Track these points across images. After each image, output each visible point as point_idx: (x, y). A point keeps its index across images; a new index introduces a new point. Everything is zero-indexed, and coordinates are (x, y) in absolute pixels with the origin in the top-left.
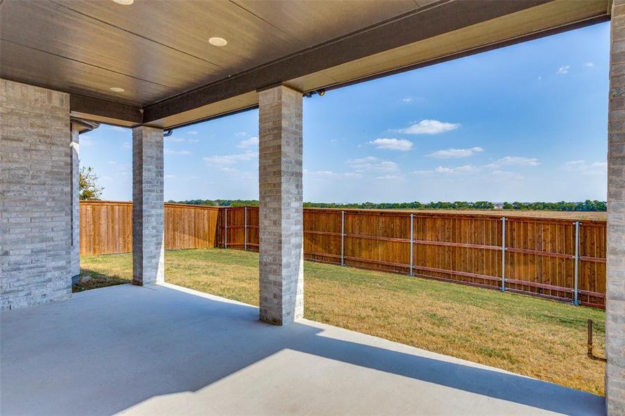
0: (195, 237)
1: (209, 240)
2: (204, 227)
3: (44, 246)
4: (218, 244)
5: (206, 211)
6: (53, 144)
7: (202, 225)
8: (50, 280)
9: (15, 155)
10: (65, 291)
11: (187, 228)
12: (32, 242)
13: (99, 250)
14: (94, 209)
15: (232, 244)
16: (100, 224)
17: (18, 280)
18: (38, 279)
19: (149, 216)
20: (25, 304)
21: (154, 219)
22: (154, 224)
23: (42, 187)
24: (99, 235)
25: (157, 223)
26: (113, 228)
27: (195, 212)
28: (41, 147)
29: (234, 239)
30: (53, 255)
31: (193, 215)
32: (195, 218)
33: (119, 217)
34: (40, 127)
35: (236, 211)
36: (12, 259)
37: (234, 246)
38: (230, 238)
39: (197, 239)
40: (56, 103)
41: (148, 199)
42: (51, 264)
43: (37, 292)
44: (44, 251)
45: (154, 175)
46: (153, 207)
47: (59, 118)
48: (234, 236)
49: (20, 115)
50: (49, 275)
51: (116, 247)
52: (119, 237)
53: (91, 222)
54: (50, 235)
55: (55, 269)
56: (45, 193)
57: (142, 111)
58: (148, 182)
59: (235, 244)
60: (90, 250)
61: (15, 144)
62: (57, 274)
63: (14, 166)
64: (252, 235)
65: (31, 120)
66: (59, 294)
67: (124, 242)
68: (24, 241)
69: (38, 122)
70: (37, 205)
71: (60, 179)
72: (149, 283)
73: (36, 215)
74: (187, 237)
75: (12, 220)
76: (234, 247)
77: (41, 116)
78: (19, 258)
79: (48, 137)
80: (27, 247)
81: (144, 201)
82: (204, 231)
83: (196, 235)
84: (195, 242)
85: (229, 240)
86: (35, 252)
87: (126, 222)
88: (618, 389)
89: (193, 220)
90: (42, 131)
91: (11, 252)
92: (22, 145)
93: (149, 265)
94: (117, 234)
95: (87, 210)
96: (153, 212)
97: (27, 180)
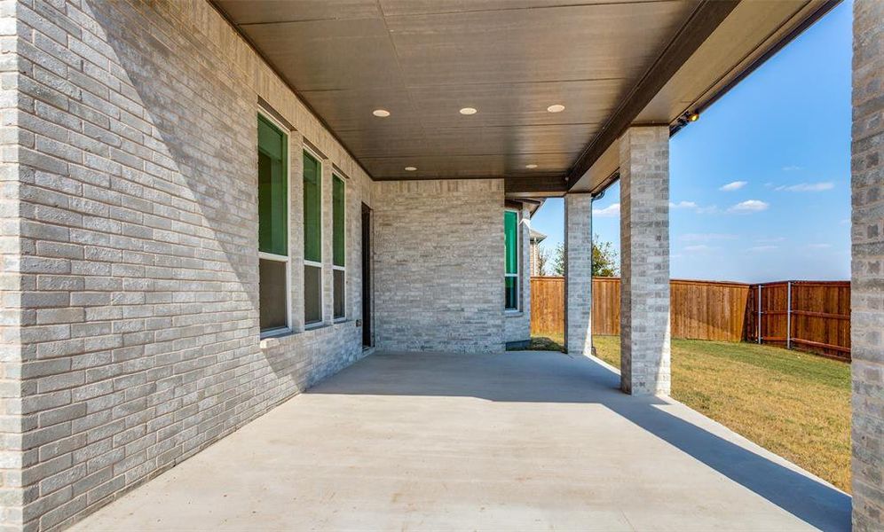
0: (708, 324)
1: (732, 330)
2: (723, 312)
3: (486, 306)
4: (748, 337)
5: (727, 290)
6: (493, 223)
7: (719, 308)
8: (490, 335)
9: (468, 235)
10: (500, 346)
11: (695, 311)
12: (479, 302)
15: (769, 338)
17: (470, 332)
18: (482, 333)
19: (575, 284)
20: (474, 351)
21: (580, 286)
22: (581, 292)
23: (485, 259)
25: (584, 292)
26: (600, 307)
27: (708, 290)
28: (485, 227)
29: (772, 332)
30: (493, 315)
31: (705, 294)
32: (708, 299)
34: (483, 211)
35: (776, 289)
36: (466, 314)
37: (772, 341)
38: (766, 331)
39: (711, 328)
40: (494, 189)
41: (573, 266)
42: (491, 322)
43: (481, 343)
44: (487, 310)
45: (581, 242)
46: (579, 275)
47: (496, 201)
48: (772, 325)
49: (470, 204)
50: (489, 331)
52: (607, 317)
54: (491, 298)
55: (494, 326)
56: (487, 264)
57: (567, 179)
58: (573, 250)
59: (774, 338)
61: (468, 226)
62: (495, 330)
63: (467, 243)
64: (800, 326)
65: (478, 206)
66: (496, 347)
67: (613, 323)
68: (473, 302)
69: (483, 207)
70: (481, 273)
71: (497, 252)
72: (574, 352)
73: (481, 281)
74: (695, 323)
75: (466, 285)
76: (773, 343)
77: (483, 202)
78: (470, 315)
79: (488, 218)
80: (476, 306)
81: (569, 269)
82: (723, 317)
83: (710, 321)
84: (708, 331)
85: (764, 333)
86: (481, 311)
88: (861, 495)
89: (705, 301)
90: (485, 213)
91: (465, 310)
92: (472, 227)
93: (575, 333)
94: (605, 315)
96: (579, 280)
97: (475, 254)
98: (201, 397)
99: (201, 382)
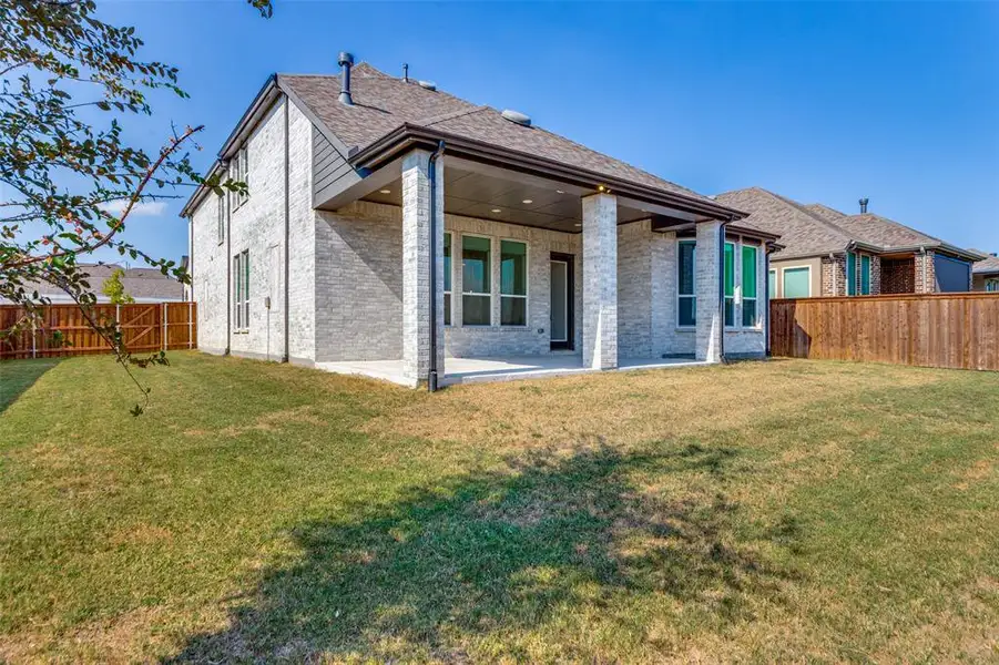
6: (643, 255)
13: (916, 359)
14: (909, 306)
16: (918, 325)
24: (917, 339)
26: (939, 330)
33: (949, 314)
51: (944, 358)
53: (905, 322)
56: (640, 288)
60: (903, 358)
62: (644, 340)
67: (959, 352)
70: (636, 295)
87: (962, 323)
95: (899, 307)
98: (379, 342)
99: (379, 337)
